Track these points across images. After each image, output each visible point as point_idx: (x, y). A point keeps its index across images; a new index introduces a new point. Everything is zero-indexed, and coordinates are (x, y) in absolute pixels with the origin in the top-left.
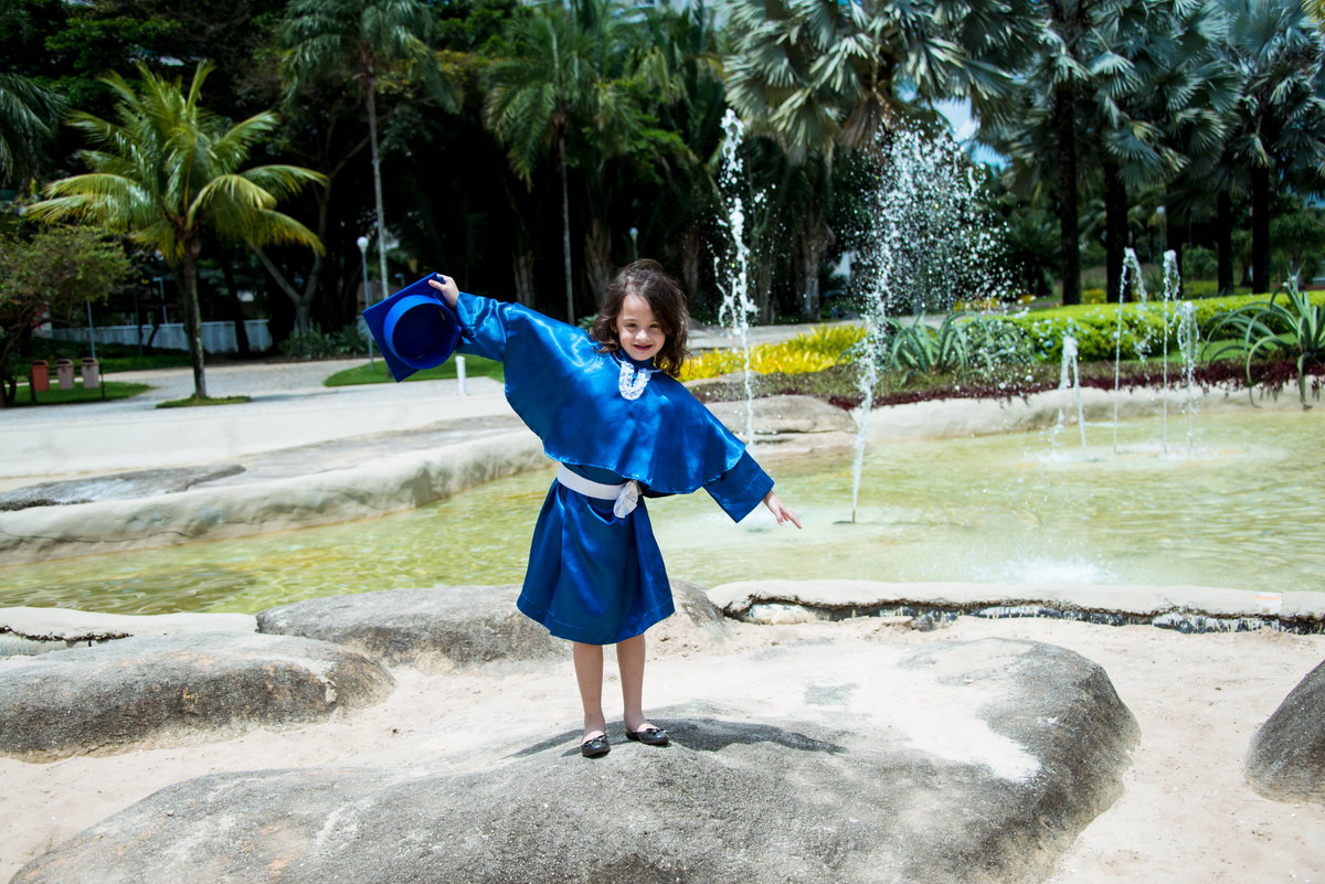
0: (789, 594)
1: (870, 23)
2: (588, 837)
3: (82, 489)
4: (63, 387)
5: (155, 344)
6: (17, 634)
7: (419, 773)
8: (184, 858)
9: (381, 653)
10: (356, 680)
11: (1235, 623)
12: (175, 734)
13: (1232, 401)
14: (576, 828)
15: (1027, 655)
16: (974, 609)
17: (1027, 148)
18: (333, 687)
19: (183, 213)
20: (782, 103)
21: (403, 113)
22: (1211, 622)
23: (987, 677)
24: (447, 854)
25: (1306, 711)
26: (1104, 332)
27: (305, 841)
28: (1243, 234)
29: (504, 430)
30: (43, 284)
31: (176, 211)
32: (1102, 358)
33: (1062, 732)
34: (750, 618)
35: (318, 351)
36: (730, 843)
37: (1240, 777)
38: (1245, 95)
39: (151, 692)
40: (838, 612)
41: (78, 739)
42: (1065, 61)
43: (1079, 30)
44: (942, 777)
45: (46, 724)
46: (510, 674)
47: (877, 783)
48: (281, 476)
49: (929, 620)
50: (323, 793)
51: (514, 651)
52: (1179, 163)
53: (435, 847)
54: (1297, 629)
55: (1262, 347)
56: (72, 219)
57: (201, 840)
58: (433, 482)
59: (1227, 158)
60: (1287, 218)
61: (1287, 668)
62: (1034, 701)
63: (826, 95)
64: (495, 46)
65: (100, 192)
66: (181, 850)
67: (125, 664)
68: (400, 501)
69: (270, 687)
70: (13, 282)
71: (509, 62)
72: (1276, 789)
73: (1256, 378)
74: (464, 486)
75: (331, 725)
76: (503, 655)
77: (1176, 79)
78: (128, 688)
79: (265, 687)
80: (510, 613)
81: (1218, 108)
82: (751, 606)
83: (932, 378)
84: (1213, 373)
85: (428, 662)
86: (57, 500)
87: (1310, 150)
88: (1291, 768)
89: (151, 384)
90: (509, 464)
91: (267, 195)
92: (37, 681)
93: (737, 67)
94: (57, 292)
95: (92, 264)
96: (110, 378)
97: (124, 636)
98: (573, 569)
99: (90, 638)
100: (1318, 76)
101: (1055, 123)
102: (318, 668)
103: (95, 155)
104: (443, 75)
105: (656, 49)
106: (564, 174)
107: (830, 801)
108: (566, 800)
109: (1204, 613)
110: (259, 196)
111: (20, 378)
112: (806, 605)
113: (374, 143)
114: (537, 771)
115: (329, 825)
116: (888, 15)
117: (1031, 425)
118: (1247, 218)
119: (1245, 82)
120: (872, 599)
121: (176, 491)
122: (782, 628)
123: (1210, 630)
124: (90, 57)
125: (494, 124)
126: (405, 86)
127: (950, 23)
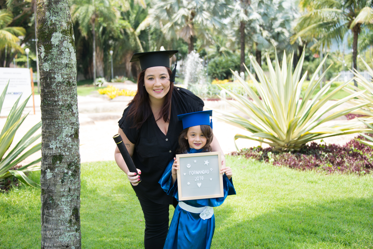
1: (188, 6)
17: (233, 36)
42: (242, 15)
63: (176, 24)
77: (275, 19)
81: (287, 28)
106: (94, 34)
127: (209, 7)
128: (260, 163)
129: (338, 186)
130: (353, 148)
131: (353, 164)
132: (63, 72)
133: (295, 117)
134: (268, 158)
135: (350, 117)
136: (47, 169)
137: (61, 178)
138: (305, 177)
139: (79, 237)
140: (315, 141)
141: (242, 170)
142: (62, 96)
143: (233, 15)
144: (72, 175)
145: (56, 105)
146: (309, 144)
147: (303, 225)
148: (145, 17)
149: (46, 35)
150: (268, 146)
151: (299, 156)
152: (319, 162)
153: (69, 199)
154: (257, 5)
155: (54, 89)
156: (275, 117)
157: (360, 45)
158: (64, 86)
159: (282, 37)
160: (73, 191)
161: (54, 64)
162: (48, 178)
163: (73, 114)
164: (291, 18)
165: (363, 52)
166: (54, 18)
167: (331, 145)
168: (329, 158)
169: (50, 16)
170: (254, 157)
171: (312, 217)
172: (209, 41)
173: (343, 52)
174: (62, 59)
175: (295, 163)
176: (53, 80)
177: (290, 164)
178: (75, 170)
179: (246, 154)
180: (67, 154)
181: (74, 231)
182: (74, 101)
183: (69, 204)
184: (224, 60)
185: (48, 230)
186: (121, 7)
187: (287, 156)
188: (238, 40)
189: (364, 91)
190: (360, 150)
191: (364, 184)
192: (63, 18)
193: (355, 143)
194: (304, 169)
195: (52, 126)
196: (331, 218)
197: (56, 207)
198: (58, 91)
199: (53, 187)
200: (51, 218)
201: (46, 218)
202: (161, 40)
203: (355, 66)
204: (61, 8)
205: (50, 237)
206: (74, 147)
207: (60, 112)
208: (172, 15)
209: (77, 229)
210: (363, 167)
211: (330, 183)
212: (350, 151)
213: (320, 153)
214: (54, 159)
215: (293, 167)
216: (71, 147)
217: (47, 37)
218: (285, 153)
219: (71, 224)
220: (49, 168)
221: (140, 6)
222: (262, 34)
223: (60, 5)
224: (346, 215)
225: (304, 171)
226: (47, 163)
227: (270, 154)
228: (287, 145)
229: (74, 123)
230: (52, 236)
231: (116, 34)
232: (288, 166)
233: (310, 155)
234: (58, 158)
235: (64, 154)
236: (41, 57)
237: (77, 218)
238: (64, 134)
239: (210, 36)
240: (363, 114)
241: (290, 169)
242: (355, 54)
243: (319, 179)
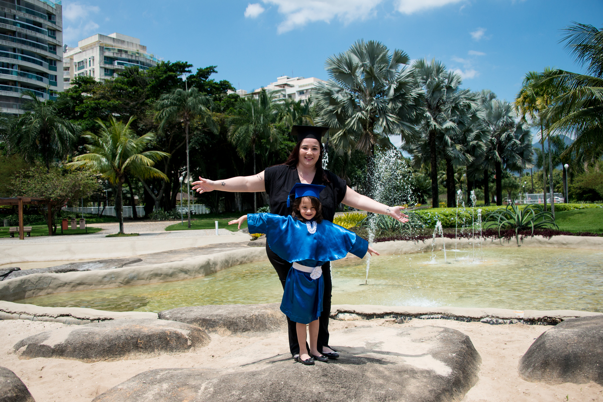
0: (351, 309)
1: (366, 107)
2: (299, 394)
3: (85, 266)
4: (73, 229)
5: (103, 214)
6: (73, 317)
7: (231, 371)
8: (151, 398)
9: (205, 328)
10: (198, 338)
11: (508, 321)
12: (135, 354)
13: (494, 243)
14: (294, 391)
15: (442, 332)
16: (418, 316)
17: (419, 152)
18: (190, 340)
19: (120, 167)
20: (334, 134)
21: (197, 134)
22: (500, 321)
23: (429, 339)
24: (247, 399)
25: (539, 351)
26: (448, 218)
27: (194, 393)
28: (492, 184)
29: (235, 248)
30: (69, 192)
31: (117, 167)
32: (448, 227)
33: (457, 359)
34: (337, 318)
35: (163, 218)
36: (349, 397)
37: (517, 374)
38: (492, 137)
39: (127, 339)
40: (369, 316)
41: (102, 355)
42: (433, 123)
43: (437, 113)
44: (419, 374)
45: (91, 349)
46: (252, 337)
47: (397, 376)
48: (156, 263)
49: (402, 319)
50: (199, 377)
51: (253, 328)
52: (471, 159)
53: (243, 397)
54: (529, 323)
55: (503, 224)
56: (79, 169)
57: (156, 392)
58: (211, 267)
59: (487, 158)
60: (506, 179)
61: (527, 336)
62: (447, 348)
63: (351, 131)
64: (231, 111)
65: (92, 159)
66: (150, 395)
67: (117, 329)
68: (199, 273)
69: (169, 339)
70: (58, 191)
71: (236, 117)
72: (530, 378)
73: (502, 236)
74: (221, 269)
75: (190, 353)
76: (249, 330)
77: (470, 131)
78: (119, 337)
79: (167, 339)
80: (252, 315)
81: (484, 141)
82: (338, 314)
83: (391, 234)
84: (488, 233)
85: (222, 332)
86: (78, 269)
87: (514, 157)
88: (535, 370)
89: (103, 228)
90: (238, 261)
91: (151, 161)
92: (87, 334)
93: (319, 121)
94: (73, 195)
95: (86, 184)
96: (89, 225)
97: (111, 319)
98: (298, 297)
99: (99, 319)
100: (515, 132)
101: (429, 143)
102: (185, 333)
103: (90, 147)
104: (213, 121)
105: (289, 113)
106: (255, 156)
107: (382, 382)
108: (290, 381)
109: (498, 317)
110: (148, 161)
111: (58, 225)
112: (358, 314)
113: (187, 144)
114: (277, 371)
115: (202, 388)
116: (372, 105)
117: (425, 250)
118: (493, 179)
119: (492, 133)
120: (382, 312)
121: (119, 267)
122: (349, 322)
123: (500, 323)
124: (90, 113)
125: (231, 139)
126: (199, 124)
154: (450, 112)
159: (479, 151)
208: (345, 121)
222: (454, 148)
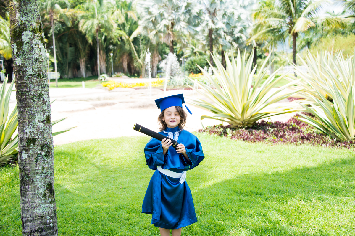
1: (168, 18)
43: (214, 17)
52: (236, 46)
63: (160, 31)
64: (80, 8)
77: (236, 27)
81: (244, 34)
101: (209, 36)
104: (67, 16)
105: (119, 10)
106: (98, 41)
116: (172, 17)
125: (82, 29)
126: (58, 17)
127: (185, 19)
128: (221, 137)
129: (280, 154)
130: (292, 123)
131: (292, 136)
132: (34, 65)
133: (248, 101)
134: (227, 133)
135: (291, 100)
136: (22, 151)
137: (35, 159)
138: (255, 148)
139: (54, 208)
140: (264, 119)
141: (206, 143)
142: (34, 86)
143: (204, 25)
144: (45, 155)
145: (28, 95)
146: (259, 121)
147: (251, 188)
148: (137, 27)
149: (17, 34)
150: (227, 124)
151: (251, 131)
152: (266, 136)
153: (43, 176)
154: (221, 17)
155: (26, 81)
156: (232, 102)
157: (298, 46)
158: (35, 78)
159: (241, 40)
160: (46, 169)
161: (26, 59)
162: (23, 159)
163: (45, 103)
164: (247, 26)
165: (301, 51)
166: (24, 19)
167: (276, 122)
168: (274, 132)
169: (20, 17)
170: (216, 133)
171: (258, 180)
172: (185, 45)
173: (287, 52)
174: (32, 54)
175: (248, 137)
176: (25, 73)
177: (244, 138)
178: (47, 151)
179: (210, 131)
180: (40, 137)
181: (48, 203)
182: (45, 91)
183: (43, 181)
184: (197, 59)
185: (26, 203)
186: (118, 20)
187: (241, 132)
188: (207, 43)
189: (300, 79)
190: (298, 125)
191: (300, 152)
192: (32, 18)
193: (294, 120)
194: (255, 141)
195: (26, 113)
196: (274, 181)
197: (32, 183)
198: (29, 82)
199: (28, 166)
200: (27, 192)
201: (23, 192)
202: (149, 44)
203: (295, 62)
204: (30, 10)
205: (27, 209)
206: (46, 131)
207: (32, 101)
208: (157, 25)
209: (51, 201)
210: (300, 139)
211: (274, 152)
212: (290, 126)
213: (267, 128)
214: (29, 142)
215: (246, 140)
216: (43, 131)
217: (18, 36)
218: (240, 129)
219: (46, 197)
220: (24, 149)
221: (133, 19)
222: (226, 39)
223: (29, 7)
224: (285, 178)
225: (254, 143)
226: (22, 145)
227: (228, 130)
228: (242, 123)
229: (46, 110)
230: (29, 208)
231: (115, 40)
232: (242, 139)
233: (260, 131)
234: (32, 141)
235: (37, 137)
236: (14, 53)
237: (52, 192)
238: (36, 120)
239: (186, 41)
240: (301, 98)
241: (244, 142)
242: (295, 52)
243: (266, 149)
